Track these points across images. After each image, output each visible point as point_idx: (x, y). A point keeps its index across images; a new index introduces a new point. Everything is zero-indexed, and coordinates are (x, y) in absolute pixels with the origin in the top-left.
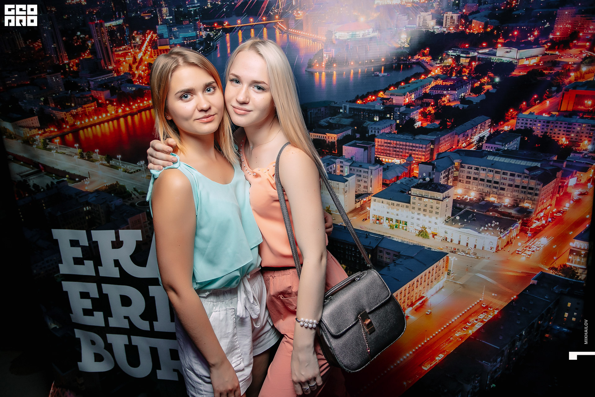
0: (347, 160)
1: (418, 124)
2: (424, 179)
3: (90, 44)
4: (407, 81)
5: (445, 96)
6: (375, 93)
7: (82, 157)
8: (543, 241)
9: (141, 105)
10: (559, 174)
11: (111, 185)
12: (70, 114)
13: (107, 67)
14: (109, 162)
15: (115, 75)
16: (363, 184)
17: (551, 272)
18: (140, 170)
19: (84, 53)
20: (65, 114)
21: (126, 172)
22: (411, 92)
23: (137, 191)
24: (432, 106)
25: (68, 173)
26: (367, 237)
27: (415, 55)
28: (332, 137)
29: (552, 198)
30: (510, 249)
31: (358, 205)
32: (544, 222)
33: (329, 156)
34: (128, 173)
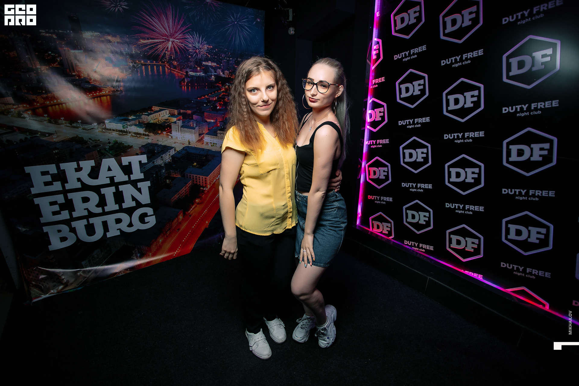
0: (195, 121)
1: (218, 108)
2: (221, 127)
3: (59, 60)
4: (214, 92)
5: (226, 98)
6: (204, 96)
7: (50, 122)
9: (95, 94)
11: (73, 137)
12: (41, 97)
13: (71, 73)
14: (71, 125)
15: (77, 78)
16: (201, 130)
18: (94, 128)
19: (54, 64)
20: (36, 97)
21: (84, 129)
22: (216, 96)
23: (91, 140)
24: (222, 101)
25: (40, 132)
26: (203, 151)
27: (217, 84)
28: (189, 112)
31: (200, 139)
33: (188, 119)
34: (86, 130)
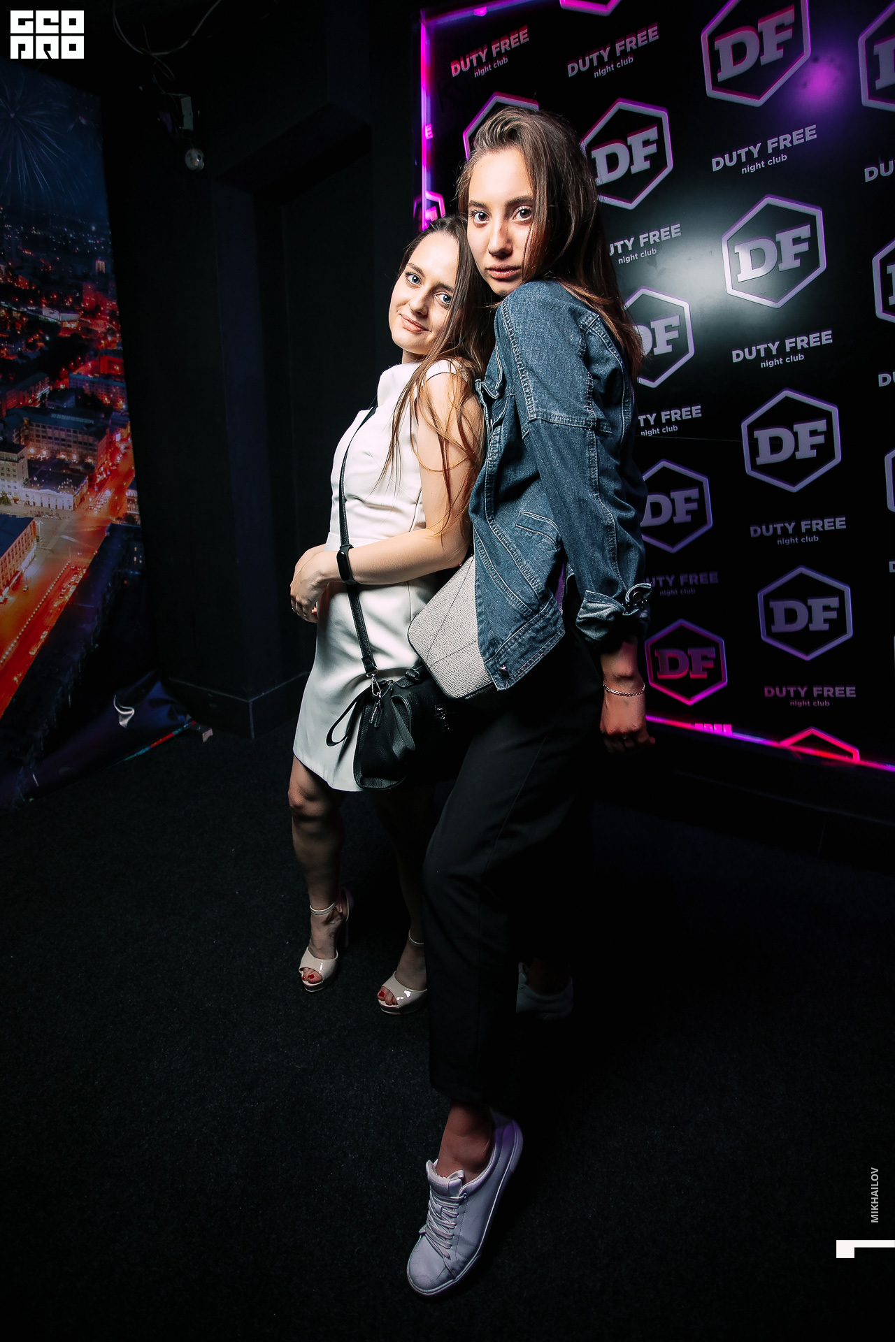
8: (108, 494)
10: (108, 430)
17: (118, 522)
29: (106, 453)
30: (84, 505)
32: (105, 476)
